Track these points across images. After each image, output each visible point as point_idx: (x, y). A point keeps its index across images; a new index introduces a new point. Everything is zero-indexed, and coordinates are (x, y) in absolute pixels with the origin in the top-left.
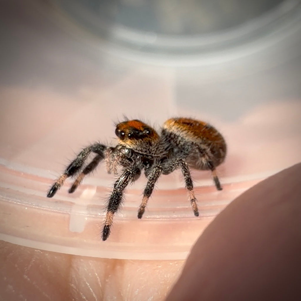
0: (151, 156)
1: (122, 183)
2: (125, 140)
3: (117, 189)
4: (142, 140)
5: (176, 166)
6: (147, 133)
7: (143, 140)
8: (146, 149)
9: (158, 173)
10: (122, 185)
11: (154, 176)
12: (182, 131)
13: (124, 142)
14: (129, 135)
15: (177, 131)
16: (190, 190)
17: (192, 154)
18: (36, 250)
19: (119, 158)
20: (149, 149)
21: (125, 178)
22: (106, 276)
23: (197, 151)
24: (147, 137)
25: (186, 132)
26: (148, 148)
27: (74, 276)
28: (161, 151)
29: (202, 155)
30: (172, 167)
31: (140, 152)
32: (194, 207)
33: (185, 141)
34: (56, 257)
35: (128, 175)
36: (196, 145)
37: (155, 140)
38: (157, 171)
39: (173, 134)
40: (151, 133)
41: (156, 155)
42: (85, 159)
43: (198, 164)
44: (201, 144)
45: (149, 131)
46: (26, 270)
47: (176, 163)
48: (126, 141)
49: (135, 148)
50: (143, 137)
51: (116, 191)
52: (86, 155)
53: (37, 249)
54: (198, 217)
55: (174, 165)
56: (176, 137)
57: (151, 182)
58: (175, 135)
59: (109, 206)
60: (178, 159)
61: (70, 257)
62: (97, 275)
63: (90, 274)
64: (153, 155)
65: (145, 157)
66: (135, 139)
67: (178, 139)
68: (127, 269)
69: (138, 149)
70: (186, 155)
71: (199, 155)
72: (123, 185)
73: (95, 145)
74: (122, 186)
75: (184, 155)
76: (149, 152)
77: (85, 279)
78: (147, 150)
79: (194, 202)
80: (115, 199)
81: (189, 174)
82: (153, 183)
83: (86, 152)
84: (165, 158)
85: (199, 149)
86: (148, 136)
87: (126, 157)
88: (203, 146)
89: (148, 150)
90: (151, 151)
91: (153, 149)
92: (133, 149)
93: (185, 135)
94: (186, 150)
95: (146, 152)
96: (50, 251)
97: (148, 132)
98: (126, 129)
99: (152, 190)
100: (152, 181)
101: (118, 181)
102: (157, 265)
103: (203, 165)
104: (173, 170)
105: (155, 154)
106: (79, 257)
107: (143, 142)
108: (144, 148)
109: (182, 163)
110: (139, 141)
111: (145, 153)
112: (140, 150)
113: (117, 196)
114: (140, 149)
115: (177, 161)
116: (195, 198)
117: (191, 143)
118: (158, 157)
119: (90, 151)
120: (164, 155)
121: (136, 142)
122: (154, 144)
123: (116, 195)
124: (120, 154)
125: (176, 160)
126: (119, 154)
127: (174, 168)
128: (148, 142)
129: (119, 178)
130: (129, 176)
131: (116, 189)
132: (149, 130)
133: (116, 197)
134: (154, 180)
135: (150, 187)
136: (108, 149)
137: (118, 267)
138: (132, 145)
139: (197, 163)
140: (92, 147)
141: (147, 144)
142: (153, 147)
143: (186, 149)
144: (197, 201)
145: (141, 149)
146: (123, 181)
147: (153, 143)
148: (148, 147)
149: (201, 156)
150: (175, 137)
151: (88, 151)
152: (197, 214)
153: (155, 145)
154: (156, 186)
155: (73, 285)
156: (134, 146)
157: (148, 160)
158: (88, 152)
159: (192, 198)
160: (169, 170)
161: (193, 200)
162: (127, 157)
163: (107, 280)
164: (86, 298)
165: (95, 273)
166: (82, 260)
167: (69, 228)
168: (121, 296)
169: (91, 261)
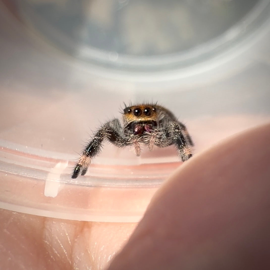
18: (13, 213)
22: (76, 236)
27: (47, 234)
34: (31, 219)
46: (6, 225)
53: (14, 212)
61: (44, 219)
62: (67, 234)
63: (61, 234)
68: (95, 232)
77: (57, 238)
96: (26, 213)
106: (52, 219)
137: (86, 230)
155: (46, 242)
163: (76, 240)
164: (58, 253)
165: (66, 233)
166: (54, 222)
167: (44, 193)
168: (88, 253)
169: (63, 223)
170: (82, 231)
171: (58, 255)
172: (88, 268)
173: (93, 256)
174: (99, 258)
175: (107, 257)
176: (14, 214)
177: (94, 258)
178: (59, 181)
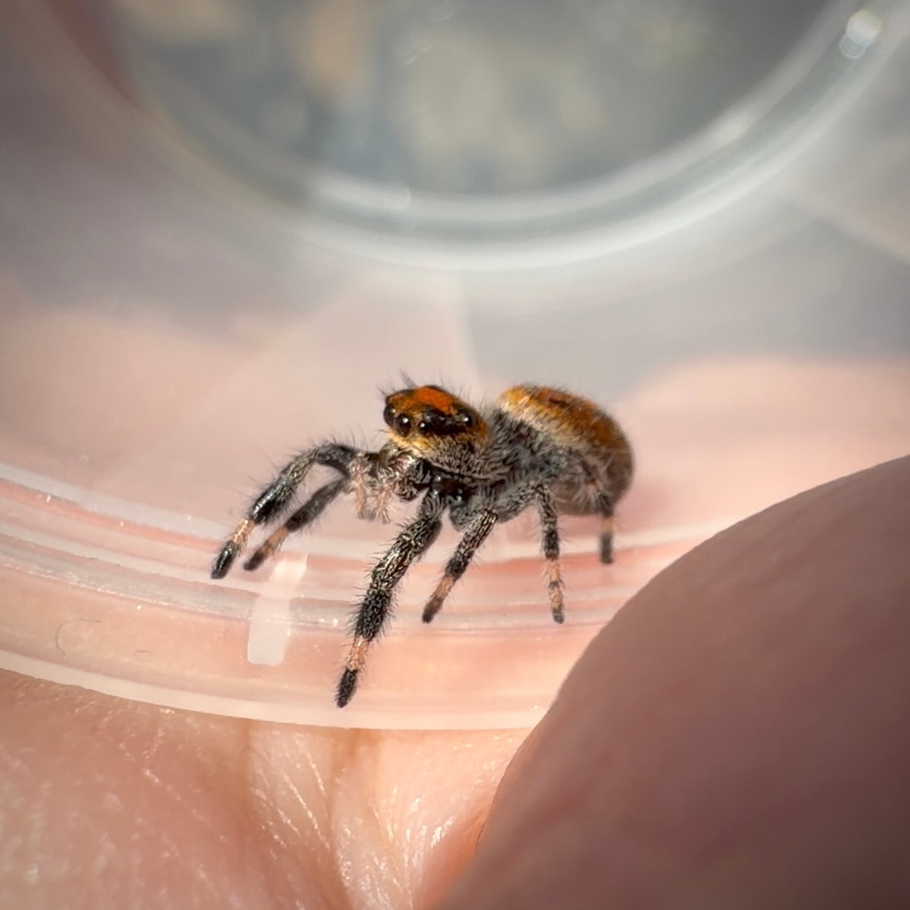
0: (470, 477)
1: (393, 570)
2: (411, 437)
3: (380, 584)
4: (453, 438)
5: (529, 500)
6: (466, 422)
7: (456, 439)
8: (460, 459)
9: (487, 526)
10: (392, 575)
11: (476, 533)
12: (549, 421)
13: (408, 441)
14: (423, 425)
15: (536, 418)
16: (552, 560)
17: (567, 477)
18: (162, 710)
19: (395, 484)
20: (469, 459)
21: (400, 558)
22: (336, 770)
23: (580, 469)
24: (466, 432)
25: (556, 422)
26: (466, 459)
27: (260, 771)
28: (493, 465)
29: (589, 478)
30: (517, 503)
31: (446, 468)
32: (556, 600)
33: (554, 446)
34: (213, 727)
35: (406, 550)
36: (577, 454)
37: (481, 439)
38: (485, 522)
39: (526, 426)
40: (474, 422)
41: (482, 476)
42: (299, 482)
43: (579, 498)
44: (588, 453)
45: (470, 418)
46: (148, 757)
47: (529, 494)
48: (411, 440)
49: (435, 458)
50: (455, 430)
51: (376, 588)
52: (301, 472)
53: (165, 708)
54: (561, 625)
55: (524, 497)
56: (533, 434)
57: (467, 547)
58: (530, 429)
59: (358, 625)
60: (532, 483)
61: (246, 726)
62: (314, 767)
63: (298, 766)
64: (476, 475)
65: (457, 480)
66: (436, 436)
67: (537, 440)
68: (389, 757)
69: (441, 460)
70: (553, 478)
71: (582, 478)
72: (394, 575)
73: (323, 447)
74: (394, 578)
75: (548, 477)
76: (466, 469)
77: (286, 778)
78: (462, 463)
79: (556, 589)
80: (376, 607)
81: (556, 521)
82: (473, 549)
83: (302, 465)
84: (502, 482)
85: (585, 465)
86: (467, 429)
87: (411, 481)
88: (592, 460)
89: (466, 462)
90: (471, 465)
91: (477, 461)
92: (430, 460)
93: (554, 431)
94: (555, 466)
95: (459, 467)
96: (197, 710)
97: (466, 419)
98: (414, 411)
99: (466, 564)
100: (471, 545)
101: (381, 565)
102: (463, 742)
103: (589, 502)
104: (520, 509)
105: (480, 472)
106: (270, 725)
107: (455, 443)
108: (455, 458)
109: (544, 495)
110: (446, 441)
111: (457, 471)
112: (446, 463)
113: (380, 601)
114: (447, 461)
115: (530, 487)
116: (561, 581)
117: (567, 449)
118: (485, 480)
119: (311, 462)
120: (500, 474)
121: (439, 444)
122: (480, 449)
123: (377, 599)
124: (395, 476)
125: (528, 485)
126: (392, 476)
127: (522, 506)
128: (466, 443)
129: (385, 558)
130: (410, 552)
131: (377, 583)
132: (470, 414)
133: (377, 603)
134: (475, 541)
135: (463, 557)
136: (361, 458)
137: (363, 749)
138: (427, 449)
139: (576, 497)
140: (316, 452)
141: (465, 449)
142: (477, 455)
143: (554, 463)
144: (564, 586)
145: (449, 461)
146: (395, 566)
147: (477, 446)
148: (465, 456)
149: (587, 482)
150: (529, 435)
151: (308, 462)
152: (559, 618)
153: (482, 450)
154: (477, 556)
155: (258, 792)
156: (433, 453)
157: (463, 486)
158: (306, 466)
159: (554, 579)
160: (509, 511)
161: (554, 584)
162: (414, 482)
163: (338, 781)
164: (292, 822)
165: (311, 763)
166: (274, 732)
167: (245, 655)
168: (375, 816)
169: (299, 735)
170: (351, 752)
171: (295, 829)
172: (376, 860)
173: (389, 827)
174: (408, 832)
175: (430, 833)
176: (163, 713)
177: (394, 834)
178: (291, 623)
